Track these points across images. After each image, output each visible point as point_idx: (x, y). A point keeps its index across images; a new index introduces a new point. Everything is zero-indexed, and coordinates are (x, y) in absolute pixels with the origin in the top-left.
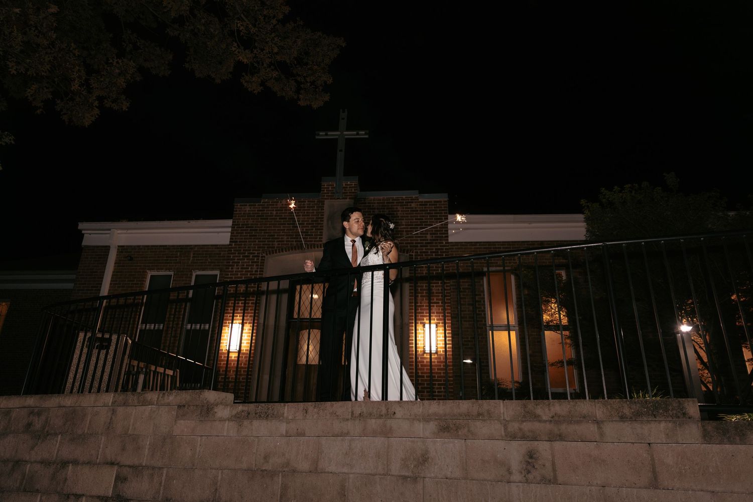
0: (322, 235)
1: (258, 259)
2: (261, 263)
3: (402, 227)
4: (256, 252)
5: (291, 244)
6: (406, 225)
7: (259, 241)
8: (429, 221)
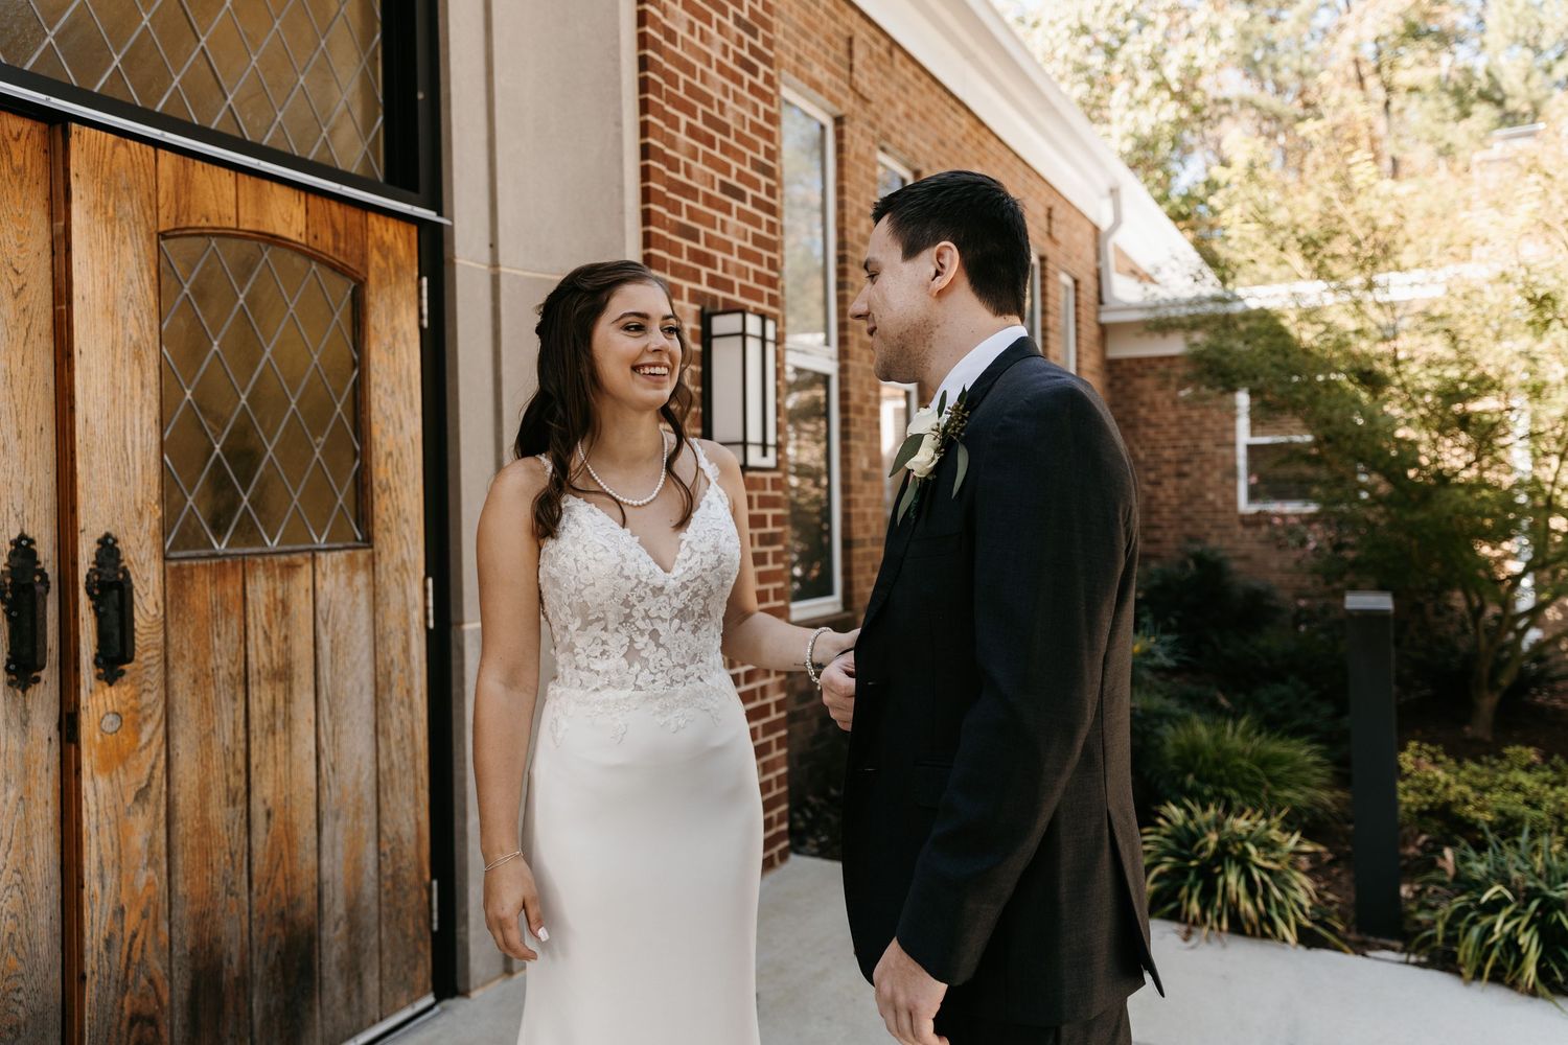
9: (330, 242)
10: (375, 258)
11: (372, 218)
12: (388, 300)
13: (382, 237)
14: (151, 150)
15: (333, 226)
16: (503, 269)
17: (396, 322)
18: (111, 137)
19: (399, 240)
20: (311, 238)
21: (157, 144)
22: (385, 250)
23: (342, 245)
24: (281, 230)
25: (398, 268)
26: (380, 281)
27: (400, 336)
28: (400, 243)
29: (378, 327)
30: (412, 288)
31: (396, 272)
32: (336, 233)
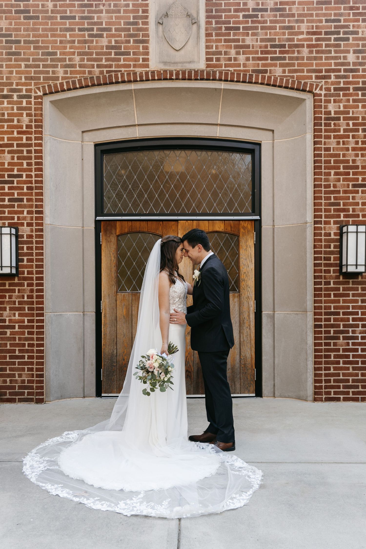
0: (147, 54)
1: (29, 103)
2: (36, 109)
3: (301, 37)
4: (24, 88)
5: (90, 72)
6: (308, 33)
7: (26, 66)
8: (351, 24)
9: (230, 229)
10: (242, 230)
11: (241, 222)
12: (245, 239)
13: (244, 225)
14: (192, 221)
15: (231, 226)
16: (275, 226)
17: (247, 243)
18: (185, 221)
19: (249, 225)
20: (225, 230)
21: (193, 220)
22: (244, 228)
23: (233, 229)
24: (218, 229)
25: (248, 231)
26: (243, 235)
27: (248, 246)
28: (249, 226)
29: (242, 245)
30: (252, 235)
31: (247, 233)
32: (231, 227)
